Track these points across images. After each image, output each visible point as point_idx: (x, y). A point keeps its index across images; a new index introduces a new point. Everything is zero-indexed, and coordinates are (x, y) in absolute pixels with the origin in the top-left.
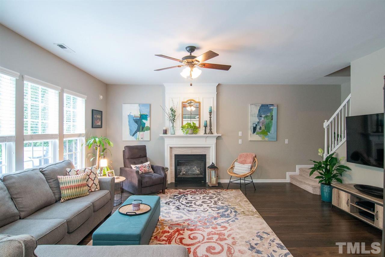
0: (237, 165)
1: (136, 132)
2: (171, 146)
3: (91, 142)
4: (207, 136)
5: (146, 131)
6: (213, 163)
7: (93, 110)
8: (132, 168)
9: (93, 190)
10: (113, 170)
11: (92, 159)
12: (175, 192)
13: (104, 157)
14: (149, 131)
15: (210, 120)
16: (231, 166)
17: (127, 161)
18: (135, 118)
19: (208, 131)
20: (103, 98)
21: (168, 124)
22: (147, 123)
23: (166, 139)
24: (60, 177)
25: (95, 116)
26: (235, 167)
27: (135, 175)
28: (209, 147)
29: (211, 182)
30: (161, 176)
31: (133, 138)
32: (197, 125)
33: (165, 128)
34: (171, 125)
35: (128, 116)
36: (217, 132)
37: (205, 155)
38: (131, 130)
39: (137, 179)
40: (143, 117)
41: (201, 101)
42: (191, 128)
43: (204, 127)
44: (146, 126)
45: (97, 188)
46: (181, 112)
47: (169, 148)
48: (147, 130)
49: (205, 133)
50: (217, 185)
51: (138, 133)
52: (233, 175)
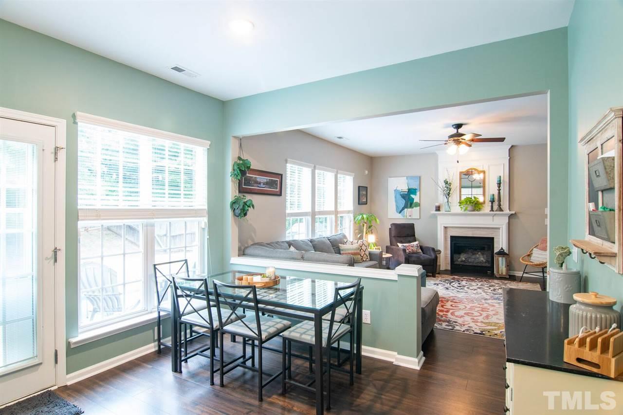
0: (536, 252)
1: (403, 209)
2: (446, 226)
3: (359, 218)
4: (495, 214)
5: (414, 208)
6: (502, 249)
7: (359, 187)
8: (398, 246)
9: (365, 260)
10: (380, 247)
11: (360, 235)
12: (450, 277)
13: (372, 233)
14: (419, 207)
15: (499, 193)
16: (528, 253)
17: (393, 239)
18: (402, 193)
19: (496, 207)
20: (368, 173)
21: (441, 200)
22: (416, 198)
23: (439, 218)
24: (341, 245)
25: (361, 192)
26: (533, 255)
27: (402, 253)
28: (499, 228)
29: (498, 272)
30: (430, 257)
31: (399, 216)
32: (481, 199)
33: (437, 204)
34: (446, 200)
35: (395, 190)
36: (509, 209)
37: (493, 238)
38: (397, 207)
39: (404, 257)
40: (411, 191)
41: (485, 169)
42: (471, 204)
43: (490, 203)
44: (415, 202)
45: (367, 258)
46: (458, 184)
47: (443, 227)
48: (416, 206)
49: (492, 210)
50: (508, 277)
51: (406, 210)
52: (529, 263)
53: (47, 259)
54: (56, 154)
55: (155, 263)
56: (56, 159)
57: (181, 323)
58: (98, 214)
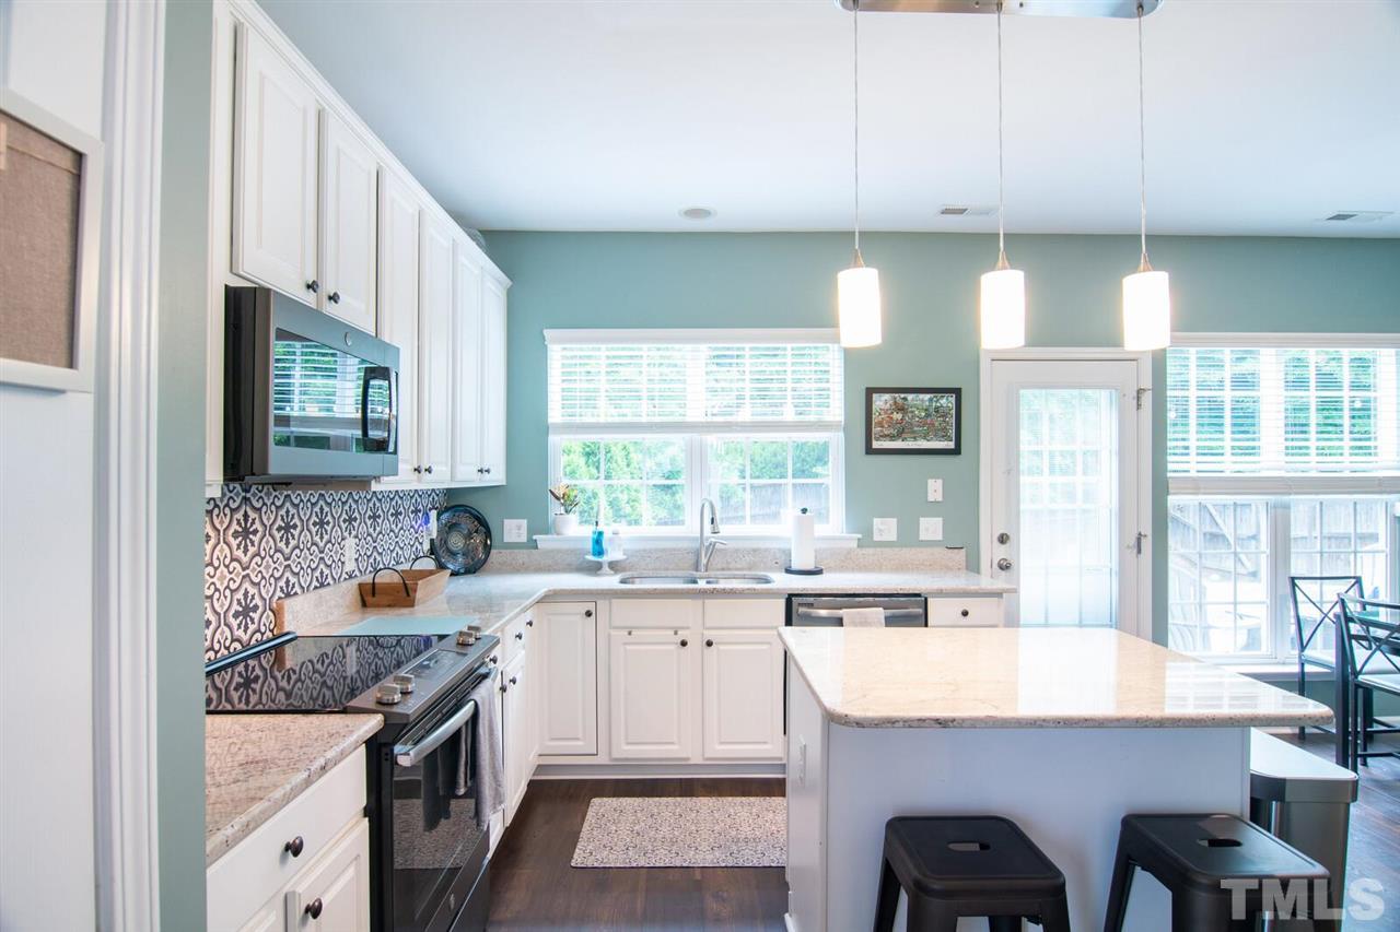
53: (1128, 547)
54: (1138, 398)
55: (1292, 575)
56: (1139, 406)
57: (1358, 686)
58: (1196, 485)
